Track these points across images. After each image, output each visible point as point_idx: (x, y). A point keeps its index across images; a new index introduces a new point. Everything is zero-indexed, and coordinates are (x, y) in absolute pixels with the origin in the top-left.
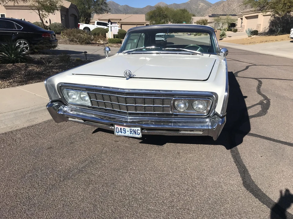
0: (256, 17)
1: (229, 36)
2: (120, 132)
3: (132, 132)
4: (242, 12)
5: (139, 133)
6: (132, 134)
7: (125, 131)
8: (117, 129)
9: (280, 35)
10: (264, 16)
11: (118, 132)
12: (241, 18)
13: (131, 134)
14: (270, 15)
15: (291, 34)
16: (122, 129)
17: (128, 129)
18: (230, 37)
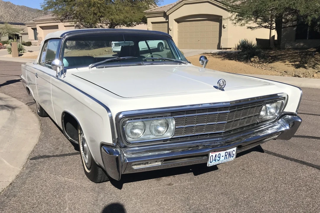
0: (56, 27)
1: (29, 51)
2: (214, 160)
3: (226, 155)
4: (33, 21)
5: (234, 154)
6: (227, 158)
7: (220, 157)
8: (212, 157)
9: (95, 49)
10: (65, 26)
11: (211, 161)
12: (32, 28)
13: (225, 159)
14: (73, 26)
15: (112, 47)
16: (217, 156)
17: (223, 153)
18: (31, 52)
